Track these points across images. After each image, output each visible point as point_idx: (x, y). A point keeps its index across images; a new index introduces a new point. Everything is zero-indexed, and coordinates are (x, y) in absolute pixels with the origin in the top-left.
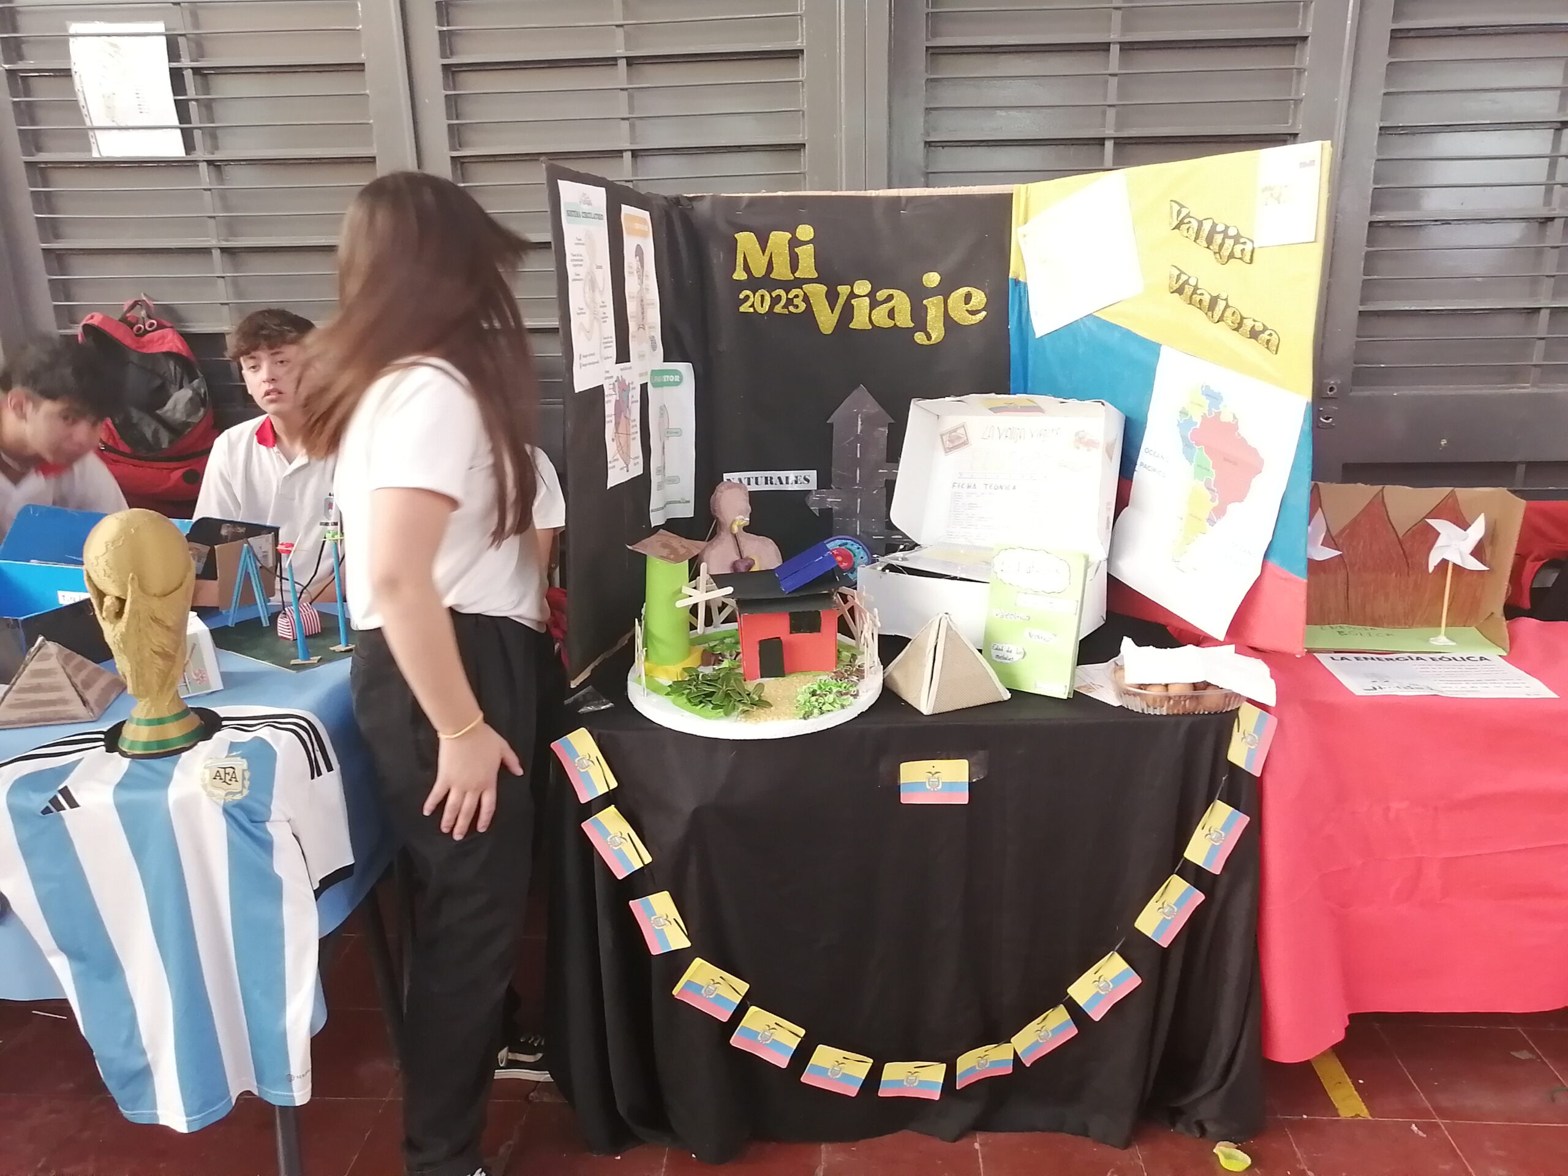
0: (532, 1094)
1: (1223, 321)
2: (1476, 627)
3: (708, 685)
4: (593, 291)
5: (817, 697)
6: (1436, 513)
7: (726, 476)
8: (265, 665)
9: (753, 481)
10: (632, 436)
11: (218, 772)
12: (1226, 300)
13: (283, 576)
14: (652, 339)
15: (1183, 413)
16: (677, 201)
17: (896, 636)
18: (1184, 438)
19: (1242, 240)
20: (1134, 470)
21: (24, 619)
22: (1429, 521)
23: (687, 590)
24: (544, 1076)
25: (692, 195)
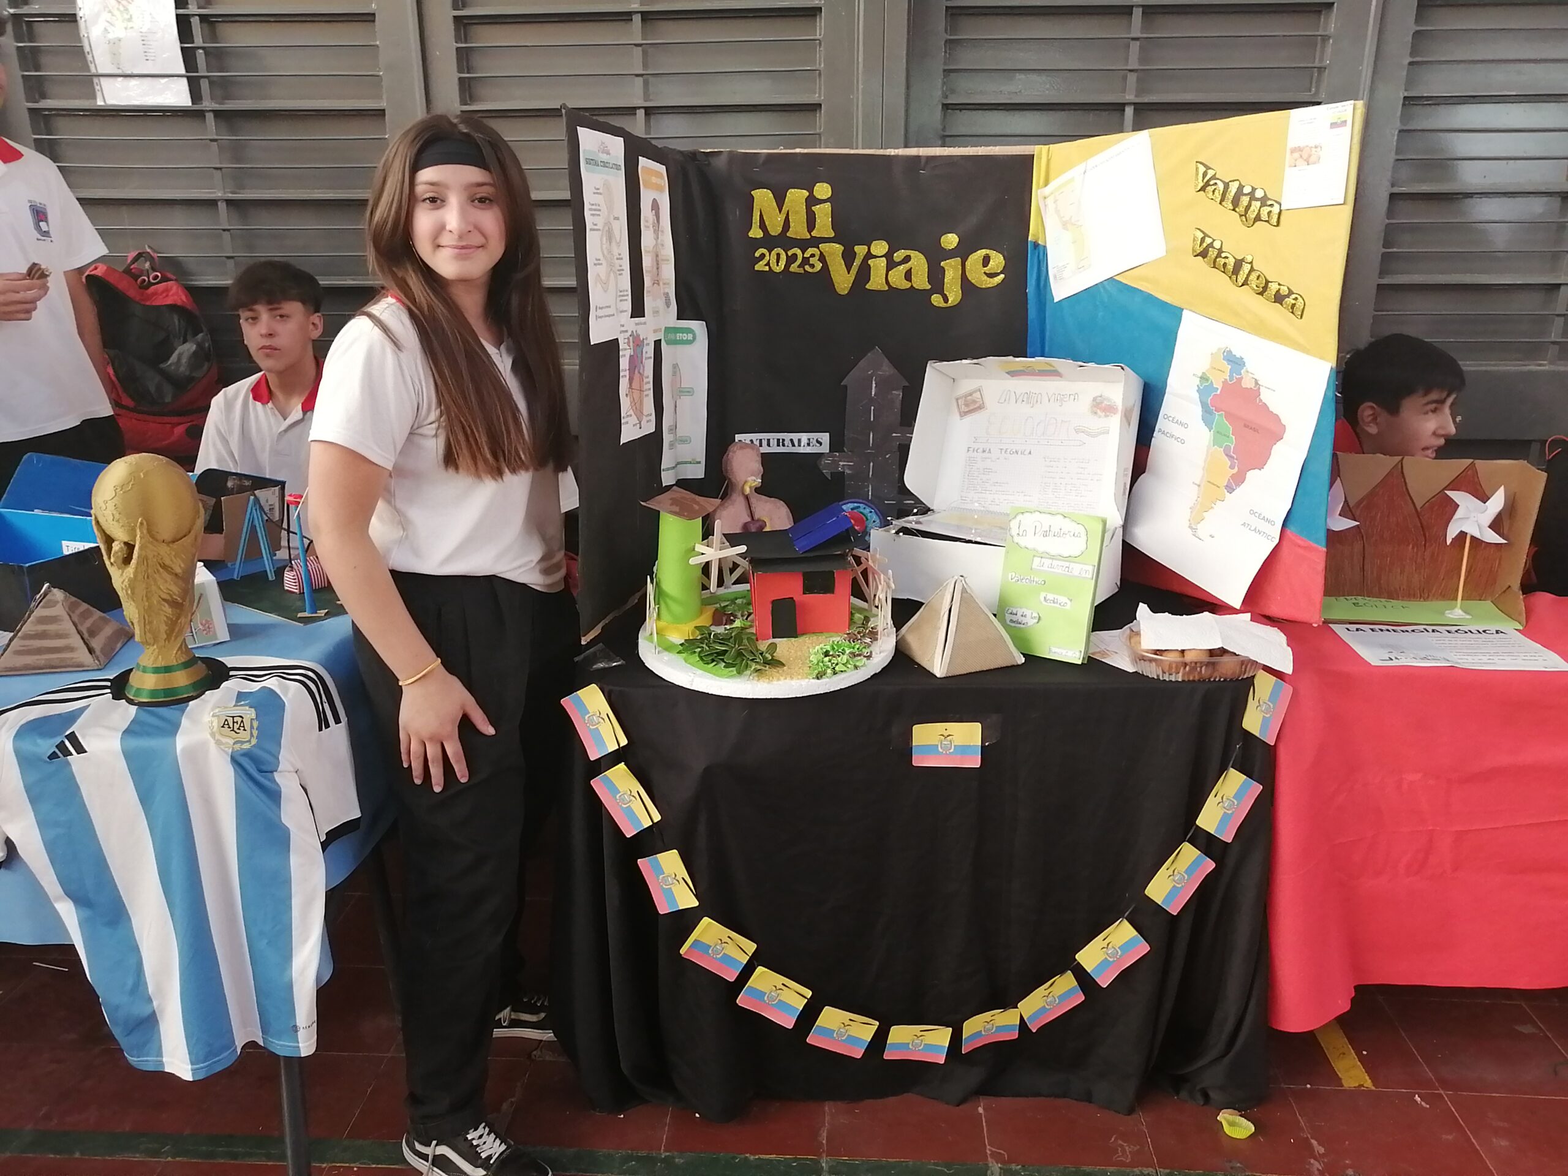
0: (535, 1053)
1: (1248, 285)
2: (1492, 602)
3: (720, 643)
4: (610, 243)
5: (830, 657)
6: (1455, 485)
7: (738, 437)
8: (272, 618)
9: (765, 443)
10: (645, 393)
11: (226, 720)
12: (1251, 263)
13: (291, 530)
14: (667, 295)
15: (1204, 378)
16: (693, 156)
17: (908, 599)
18: (1204, 404)
19: (1269, 202)
20: (1152, 437)
21: (29, 566)
22: (1448, 493)
23: (700, 548)
24: (548, 1035)
25: (709, 150)
